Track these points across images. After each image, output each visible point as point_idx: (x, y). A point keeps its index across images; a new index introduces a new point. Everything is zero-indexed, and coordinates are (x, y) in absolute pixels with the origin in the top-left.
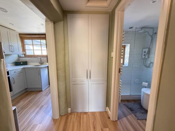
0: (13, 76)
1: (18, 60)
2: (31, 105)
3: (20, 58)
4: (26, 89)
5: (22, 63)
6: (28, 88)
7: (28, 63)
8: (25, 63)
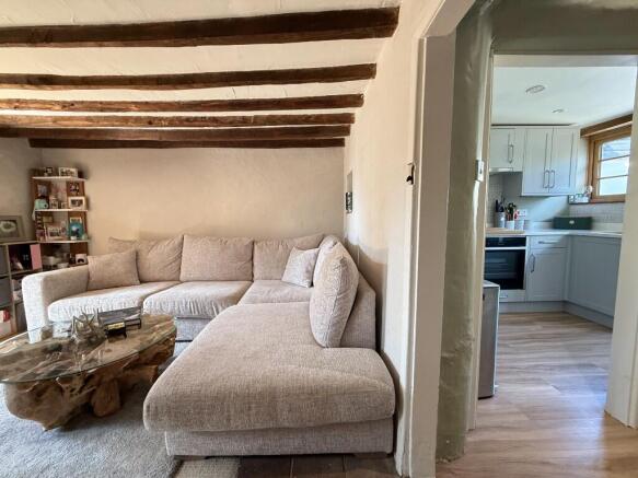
0: (534, 252)
1: (567, 211)
2: (559, 344)
3: (572, 207)
4: (565, 302)
5: (572, 222)
6: (574, 304)
7: (596, 224)
8: (586, 223)
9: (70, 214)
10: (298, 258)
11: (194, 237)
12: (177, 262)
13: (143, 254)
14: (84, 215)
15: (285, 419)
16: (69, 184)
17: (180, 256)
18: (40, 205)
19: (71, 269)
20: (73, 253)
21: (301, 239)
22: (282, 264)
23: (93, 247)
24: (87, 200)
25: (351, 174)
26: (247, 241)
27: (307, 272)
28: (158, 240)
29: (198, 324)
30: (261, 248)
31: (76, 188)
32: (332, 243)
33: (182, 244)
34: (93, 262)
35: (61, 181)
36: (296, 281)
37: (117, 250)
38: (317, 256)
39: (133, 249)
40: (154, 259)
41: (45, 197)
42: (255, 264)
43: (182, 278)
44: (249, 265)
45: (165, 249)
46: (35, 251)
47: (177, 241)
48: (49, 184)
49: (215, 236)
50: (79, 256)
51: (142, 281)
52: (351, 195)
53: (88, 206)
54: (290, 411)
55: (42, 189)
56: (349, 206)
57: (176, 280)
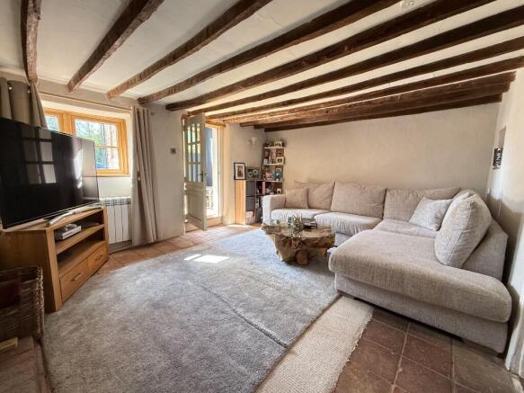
9: (276, 167)
10: (428, 205)
11: (343, 183)
12: (330, 198)
13: (311, 191)
14: (282, 167)
15: (410, 291)
16: (277, 150)
17: (332, 195)
18: (265, 162)
19: (276, 196)
20: (276, 187)
21: (434, 190)
22: (412, 209)
23: (284, 186)
24: (285, 159)
25: (505, 129)
26: (381, 189)
27: (436, 218)
28: (320, 184)
29: (344, 237)
30: (393, 195)
31: (280, 153)
32: (468, 194)
33: (333, 187)
34: (287, 193)
35: (273, 148)
36: (423, 224)
37: (297, 188)
38: (448, 206)
39: (306, 188)
40: (317, 195)
41: (267, 158)
42: (386, 206)
43: (332, 209)
44: (381, 206)
46: (263, 185)
47: (331, 185)
48: (269, 151)
49: (357, 183)
50: (278, 190)
51: (310, 207)
52: (501, 152)
53: (284, 162)
54: (413, 286)
55: (267, 153)
56: (497, 161)
57: (328, 210)
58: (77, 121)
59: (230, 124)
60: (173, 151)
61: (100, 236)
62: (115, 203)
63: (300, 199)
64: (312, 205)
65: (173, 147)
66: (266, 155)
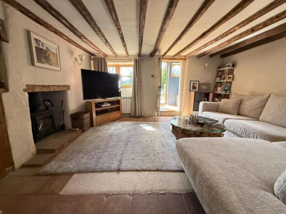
9: (227, 82)
12: (261, 109)
13: (244, 102)
14: (231, 83)
16: (229, 70)
17: (264, 106)
18: (218, 80)
24: (233, 77)
28: (255, 96)
31: (231, 72)
33: (267, 99)
35: (226, 69)
39: (241, 98)
41: (221, 77)
43: (260, 118)
45: (256, 101)
46: (211, 95)
48: (223, 71)
51: (239, 114)
53: (233, 79)
55: (220, 73)
57: (257, 118)
58: (121, 68)
59: (189, 58)
60: (153, 76)
61: (118, 109)
62: (126, 98)
63: (231, 106)
64: (242, 113)
65: (153, 74)
66: (220, 74)
